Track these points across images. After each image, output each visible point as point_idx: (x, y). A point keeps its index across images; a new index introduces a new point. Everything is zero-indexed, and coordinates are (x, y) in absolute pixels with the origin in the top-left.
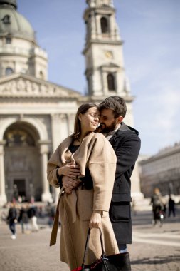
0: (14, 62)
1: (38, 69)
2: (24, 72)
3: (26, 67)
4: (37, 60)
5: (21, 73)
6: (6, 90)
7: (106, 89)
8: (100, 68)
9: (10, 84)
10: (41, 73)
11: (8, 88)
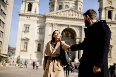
0: (69, 3)
1: (79, 6)
2: (73, 7)
3: (74, 5)
4: (79, 3)
5: (71, 8)
6: (64, 15)
7: (107, 18)
8: (106, 8)
9: (66, 12)
10: (80, 8)
11: (65, 14)
